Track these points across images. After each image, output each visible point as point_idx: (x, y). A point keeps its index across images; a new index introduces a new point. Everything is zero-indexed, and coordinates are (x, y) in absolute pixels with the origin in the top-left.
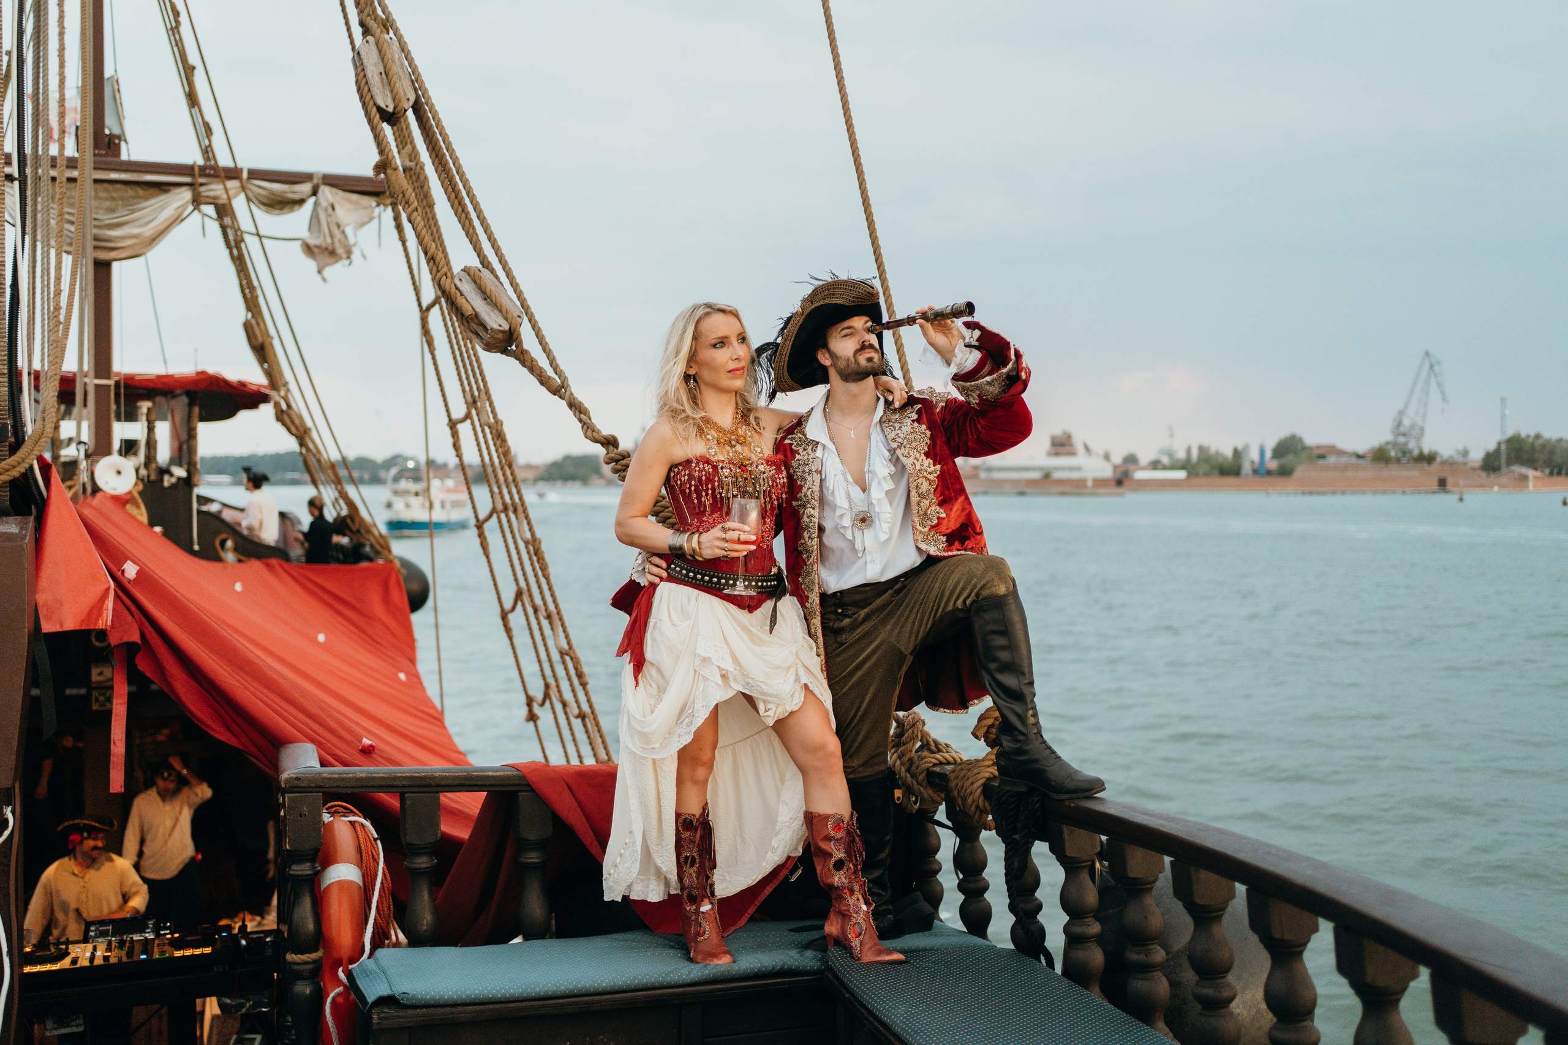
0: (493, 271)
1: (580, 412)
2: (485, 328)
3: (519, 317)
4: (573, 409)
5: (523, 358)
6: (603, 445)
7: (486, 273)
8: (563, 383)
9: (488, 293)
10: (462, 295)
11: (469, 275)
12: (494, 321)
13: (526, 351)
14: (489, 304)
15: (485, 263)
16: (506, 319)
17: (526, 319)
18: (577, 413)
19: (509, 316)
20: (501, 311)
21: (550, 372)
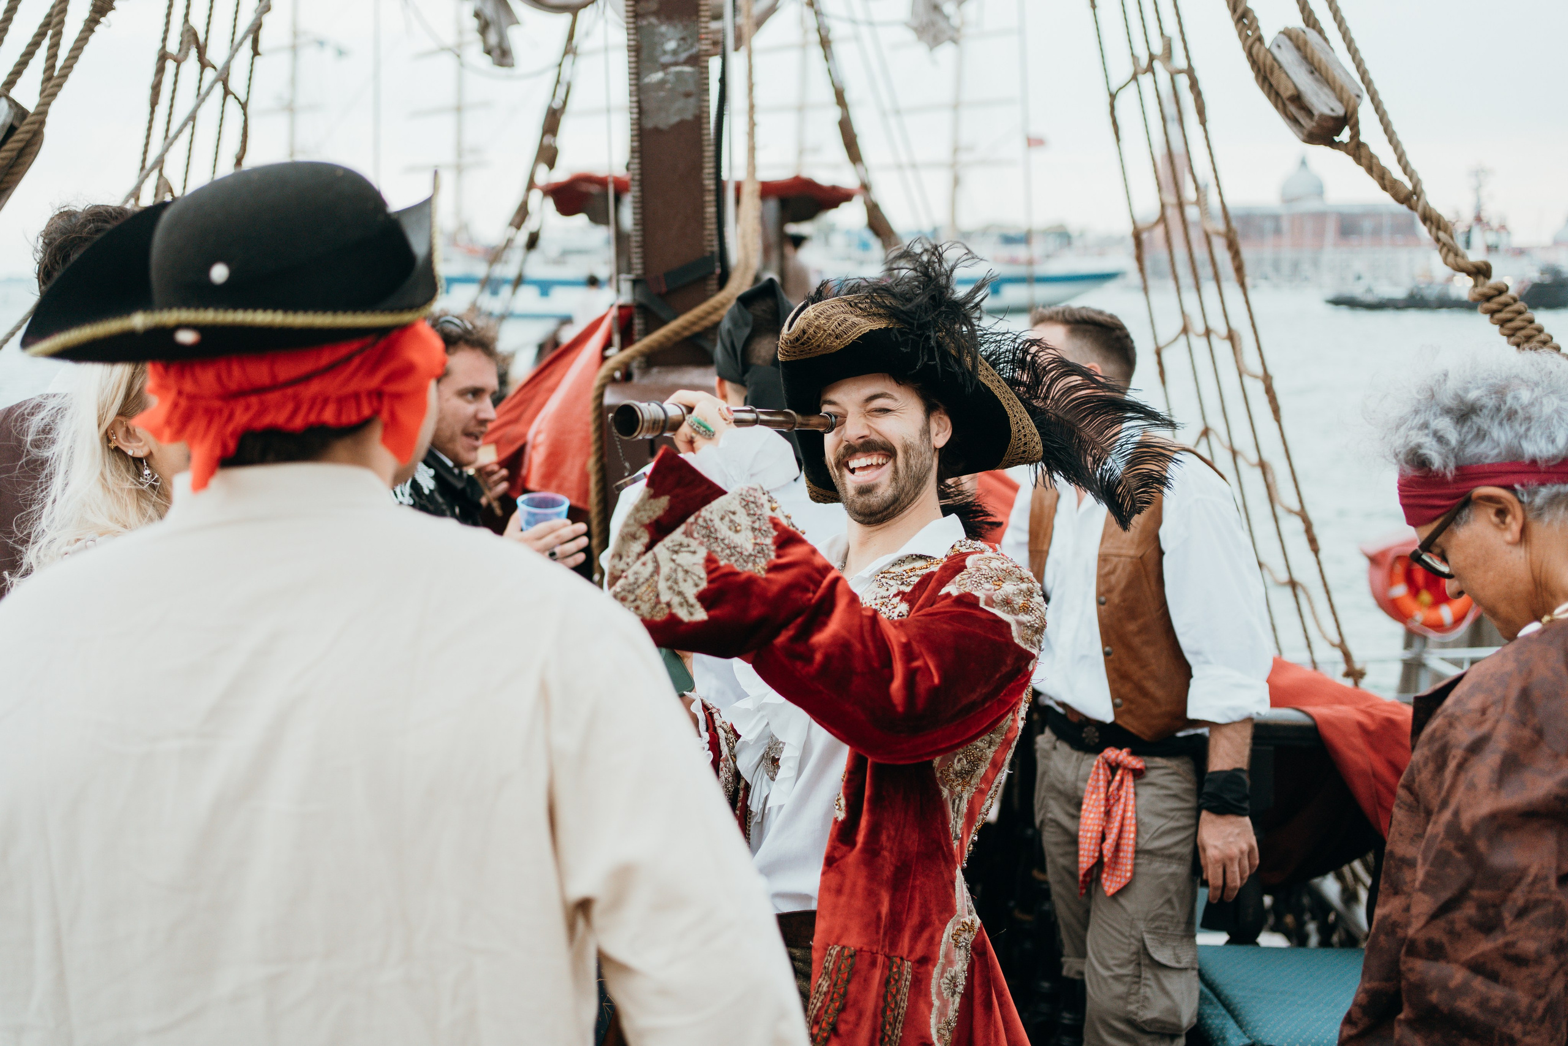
0: (1321, 32)
1: (1438, 228)
2: (1309, 112)
3: (1358, 96)
4: (1428, 223)
5: (1357, 151)
6: (1469, 274)
7: (1312, 36)
8: (1415, 187)
9: (1316, 64)
10: (1280, 67)
11: (1290, 38)
12: (1324, 103)
13: (1364, 145)
14: (1317, 80)
15: (1310, 19)
16: (1341, 100)
17: (1366, 98)
18: (1434, 230)
19: (1345, 96)
20: (1333, 89)
21: (1397, 173)
